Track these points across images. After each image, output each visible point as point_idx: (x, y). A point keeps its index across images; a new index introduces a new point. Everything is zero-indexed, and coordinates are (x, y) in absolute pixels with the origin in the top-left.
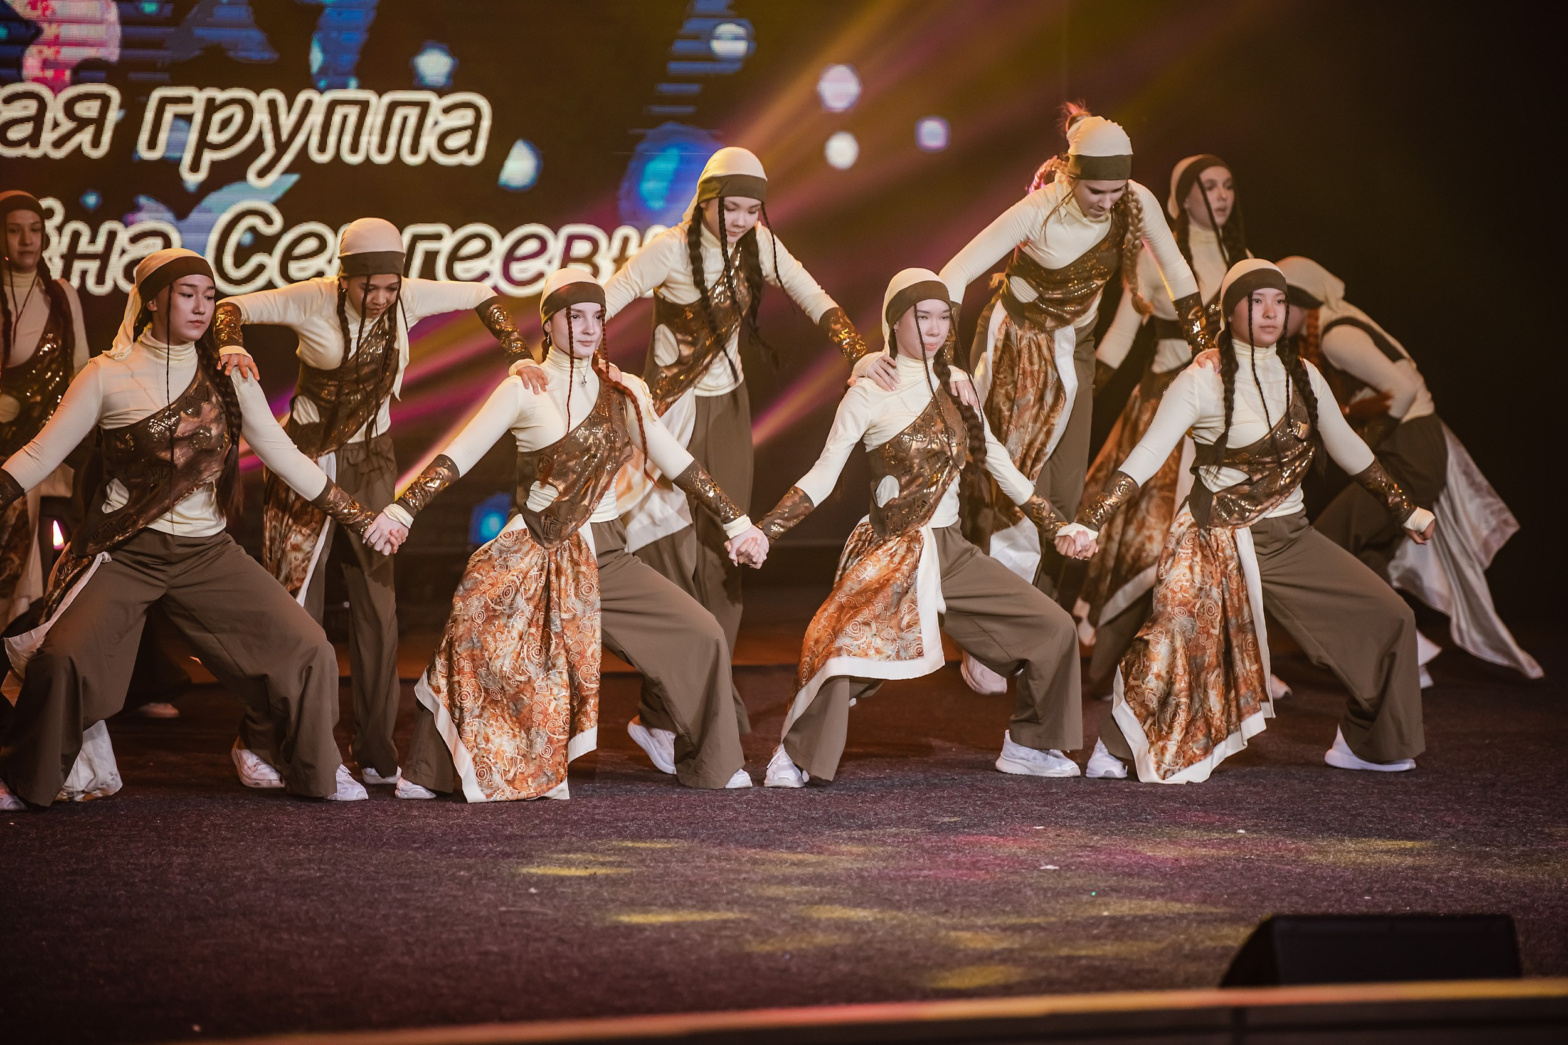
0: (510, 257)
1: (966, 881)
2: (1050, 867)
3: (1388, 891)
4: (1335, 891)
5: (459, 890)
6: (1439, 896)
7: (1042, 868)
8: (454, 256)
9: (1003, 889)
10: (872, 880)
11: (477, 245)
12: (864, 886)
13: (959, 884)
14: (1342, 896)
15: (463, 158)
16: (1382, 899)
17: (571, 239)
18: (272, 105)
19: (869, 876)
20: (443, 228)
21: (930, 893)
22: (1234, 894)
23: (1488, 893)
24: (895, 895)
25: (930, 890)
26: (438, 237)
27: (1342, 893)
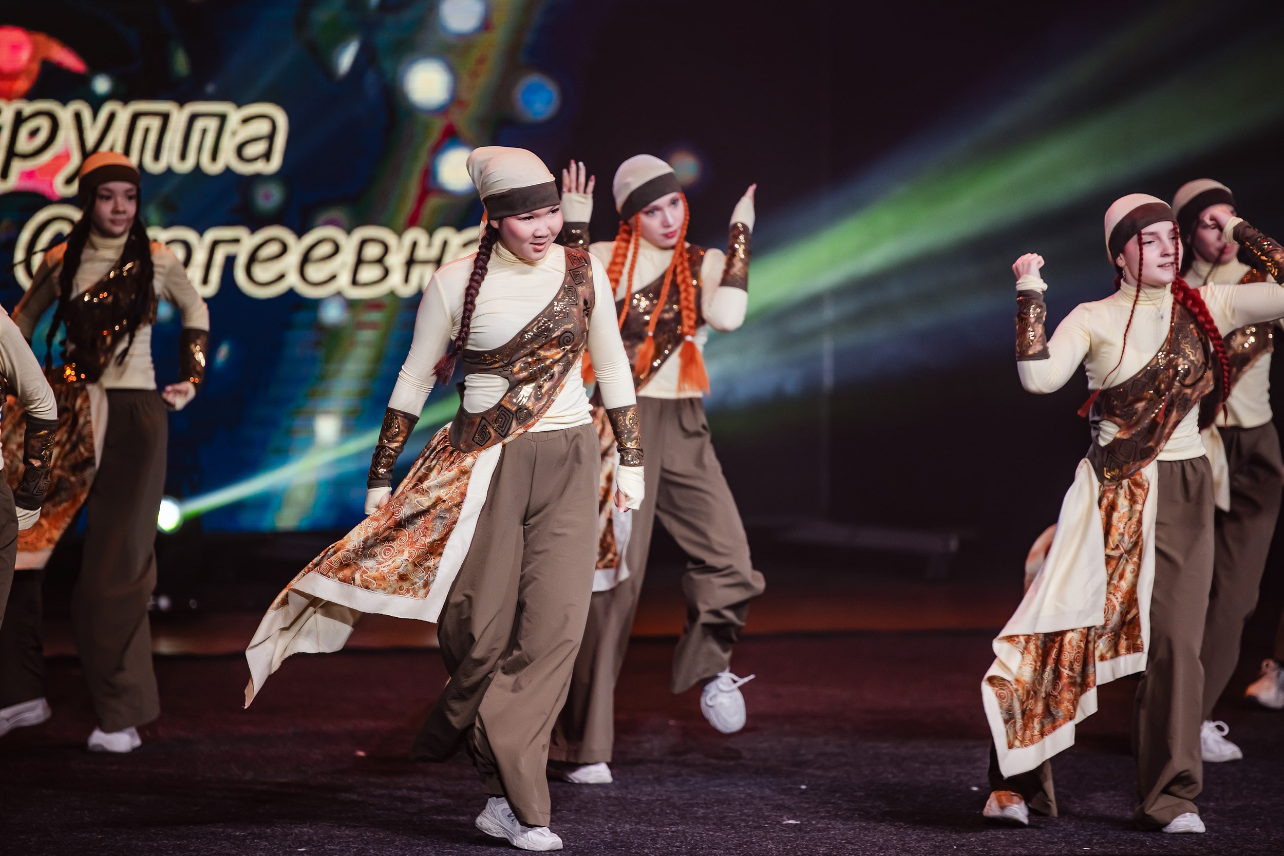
0: (306, 259)
1: (712, 835)
2: (791, 822)
3: (1106, 843)
4: (1057, 843)
5: (234, 848)
6: (1154, 847)
7: (785, 823)
8: (253, 259)
9: (747, 842)
10: (624, 835)
11: (273, 249)
12: (616, 841)
13: (705, 838)
14: (1063, 847)
15: (260, 167)
16: (1100, 850)
17: (363, 243)
18: (78, 117)
19: (621, 832)
20: (240, 232)
21: (677, 847)
22: (963, 845)
23: (1200, 845)
24: (644, 848)
25: (678, 844)
26: (236, 241)
27: (1063, 844)
